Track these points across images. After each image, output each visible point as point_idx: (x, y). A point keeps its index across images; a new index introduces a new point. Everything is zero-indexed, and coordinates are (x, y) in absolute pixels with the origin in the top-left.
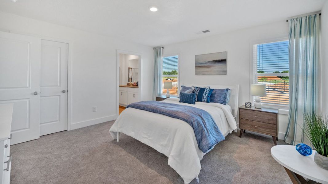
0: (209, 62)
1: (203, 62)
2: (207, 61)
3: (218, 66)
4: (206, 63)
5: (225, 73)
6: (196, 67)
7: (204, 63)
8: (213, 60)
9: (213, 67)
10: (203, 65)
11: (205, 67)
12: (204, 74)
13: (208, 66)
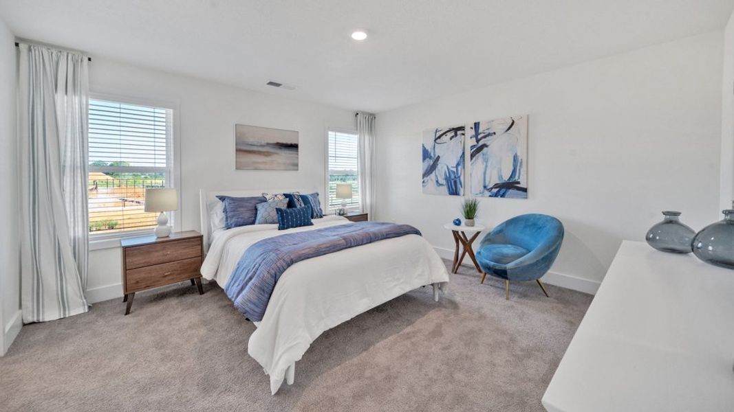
0: (268, 144)
1: (255, 143)
2: (264, 142)
3: (285, 155)
4: (262, 146)
5: (296, 168)
6: (238, 151)
7: (257, 146)
8: (275, 142)
9: (275, 155)
10: (255, 149)
11: (259, 153)
12: (256, 169)
13: (267, 152)
